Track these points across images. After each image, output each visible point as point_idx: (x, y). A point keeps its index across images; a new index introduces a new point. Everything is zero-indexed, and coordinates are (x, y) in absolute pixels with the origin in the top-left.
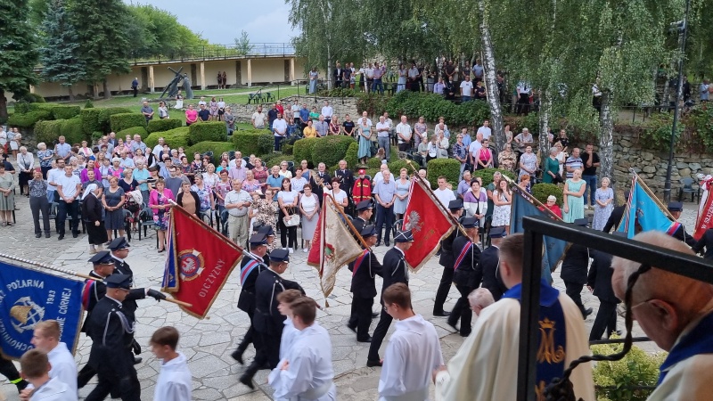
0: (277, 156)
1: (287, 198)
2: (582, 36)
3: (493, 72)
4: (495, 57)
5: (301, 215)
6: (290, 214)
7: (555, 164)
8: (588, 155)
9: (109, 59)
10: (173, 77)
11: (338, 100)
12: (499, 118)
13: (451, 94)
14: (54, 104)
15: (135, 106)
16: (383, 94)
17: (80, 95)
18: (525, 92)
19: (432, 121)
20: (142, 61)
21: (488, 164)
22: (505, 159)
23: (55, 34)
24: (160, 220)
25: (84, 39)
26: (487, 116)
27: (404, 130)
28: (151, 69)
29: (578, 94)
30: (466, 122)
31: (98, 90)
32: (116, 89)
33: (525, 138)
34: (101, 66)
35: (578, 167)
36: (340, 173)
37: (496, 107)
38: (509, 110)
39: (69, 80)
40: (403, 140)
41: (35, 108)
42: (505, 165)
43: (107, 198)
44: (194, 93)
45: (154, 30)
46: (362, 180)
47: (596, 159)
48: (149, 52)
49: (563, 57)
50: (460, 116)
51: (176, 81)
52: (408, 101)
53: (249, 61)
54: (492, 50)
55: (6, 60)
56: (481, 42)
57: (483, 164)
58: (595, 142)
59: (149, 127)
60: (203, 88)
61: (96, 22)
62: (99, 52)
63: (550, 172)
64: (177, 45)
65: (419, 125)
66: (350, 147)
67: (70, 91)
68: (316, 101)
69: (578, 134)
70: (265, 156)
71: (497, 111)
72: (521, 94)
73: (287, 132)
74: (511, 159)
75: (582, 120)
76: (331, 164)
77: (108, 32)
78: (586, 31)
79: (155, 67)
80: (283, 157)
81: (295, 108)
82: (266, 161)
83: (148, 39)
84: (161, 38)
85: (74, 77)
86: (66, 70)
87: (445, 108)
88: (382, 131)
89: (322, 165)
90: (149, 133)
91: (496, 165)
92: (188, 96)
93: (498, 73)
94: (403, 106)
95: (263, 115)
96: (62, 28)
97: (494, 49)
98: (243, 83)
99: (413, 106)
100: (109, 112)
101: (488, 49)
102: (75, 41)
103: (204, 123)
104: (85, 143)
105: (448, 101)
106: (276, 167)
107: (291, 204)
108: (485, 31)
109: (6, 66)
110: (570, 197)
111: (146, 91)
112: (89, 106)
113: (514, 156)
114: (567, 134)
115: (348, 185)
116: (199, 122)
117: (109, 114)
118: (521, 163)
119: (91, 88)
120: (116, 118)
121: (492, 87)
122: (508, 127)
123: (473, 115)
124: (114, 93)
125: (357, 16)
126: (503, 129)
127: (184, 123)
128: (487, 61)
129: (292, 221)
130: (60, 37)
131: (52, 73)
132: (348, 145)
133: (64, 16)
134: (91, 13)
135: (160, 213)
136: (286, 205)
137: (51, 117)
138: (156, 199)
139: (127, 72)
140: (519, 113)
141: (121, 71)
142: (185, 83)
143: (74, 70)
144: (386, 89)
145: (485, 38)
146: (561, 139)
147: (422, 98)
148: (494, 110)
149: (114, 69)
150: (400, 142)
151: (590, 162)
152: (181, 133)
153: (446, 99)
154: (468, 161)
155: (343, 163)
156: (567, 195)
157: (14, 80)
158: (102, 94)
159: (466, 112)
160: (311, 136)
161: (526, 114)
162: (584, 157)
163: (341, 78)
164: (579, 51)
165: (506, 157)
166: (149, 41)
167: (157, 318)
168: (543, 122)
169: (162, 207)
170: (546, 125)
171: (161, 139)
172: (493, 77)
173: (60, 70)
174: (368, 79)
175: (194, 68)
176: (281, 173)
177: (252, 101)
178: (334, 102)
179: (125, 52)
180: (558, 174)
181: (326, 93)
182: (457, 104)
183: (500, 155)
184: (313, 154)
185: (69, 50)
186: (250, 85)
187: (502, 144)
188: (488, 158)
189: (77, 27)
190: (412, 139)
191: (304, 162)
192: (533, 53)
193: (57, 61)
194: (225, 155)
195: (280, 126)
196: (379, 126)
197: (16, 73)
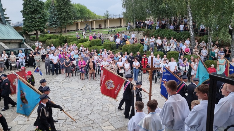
0: (117, 50)
1: (120, 64)
2: (225, 8)
3: (191, 22)
4: (192, 16)
5: (125, 70)
6: (121, 69)
7: (214, 53)
8: (227, 50)
9: (67, 21)
10: (85, 26)
11: (137, 32)
12: (193, 37)
13: (176, 29)
14: (51, 35)
15: (74, 35)
16: (152, 30)
17: (58, 32)
18: (203, 28)
19: (169, 39)
20: (76, 21)
21: (188, 53)
22: (195, 52)
23: (52, 13)
24: (81, 70)
25: (60, 15)
26: (189, 37)
27: (159, 42)
28: (79, 23)
29: (223, 29)
30: (181, 39)
31: (64, 30)
32: (69, 30)
33: (203, 44)
34: (64, 23)
35: (222, 54)
36: (137, 56)
37: (192, 33)
38: (197, 34)
39: (55, 27)
40: (159, 45)
41: (46, 36)
42: (195, 54)
43: (65, 63)
44: (92, 31)
45: (80, 11)
46: (145, 58)
47: (230, 52)
48: (78, 18)
49: (218, 16)
50: (179, 37)
51: (86, 27)
52: (161, 32)
53: (109, 20)
54: (191, 14)
55: (38, 21)
56: (187, 11)
57: (186, 53)
58: (229, 46)
59: (79, 41)
60: (94, 29)
61: (63, 9)
62: (64, 18)
63: (212, 56)
64: (86, 16)
65: (165, 40)
66: (141, 47)
67: (56, 31)
68: (130, 33)
69: (223, 43)
70: (113, 50)
71: (193, 35)
72: (201, 29)
73: (120, 43)
74: (197, 52)
75: (224, 38)
76: (134, 53)
77: (67, 12)
78: (227, 7)
79: (80, 23)
80: (119, 51)
81: (123, 35)
82: (114, 52)
83: (79, 14)
84: (82, 14)
85: (57, 26)
86: (55, 24)
87: (174, 34)
88: (151, 42)
89: (131, 53)
90: (78, 43)
91: (192, 54)
92: (90, 32)
93: (193, 22)
94: (159, 34)
95: (112, 37)
96: (54, 12)
97: (192, 13)
98: (107, 27)
99: (162, 34)
100: (67, 37)
101: (190, 14)
102: (57, 15)
103: (95, 40)
104: (60, 46)
105: (175, 32)
106: (117, 54)
107: (121, 66)
108: (189, 7)
109: (38, 23)
110: (220, 65)
111: (77, 30)
112: (61, 35)
113: (198, 51)
114: (219, 43)
115: (140, 60)
116: (93, 40)
117: (67, 38)
118: (201, 53)
119: (62, 30)
120: (69, 39)
121: (191, 27)
122: (196, 40)
123: (183, 36)
124: (68, 31)
125: (144, 4)
126: (195, 41)
127: (89, 40)
128: (189, 18)
129: (122, 71)
130: (53, 14)
131: (51, 25)
132: (140, 47)
133: (54, 8)
134: (62, 7)
135: (82, 68)
136: (120, 66)
137: (50, 38)
138: (80, 64)
139: (72, 24)
140: (200, 36)
141: (70, 24)
142: (89, 28)
143: (57, 24)
144: (153, 28)
145: (189, 10)
146: (216, 45)
147: (166, 31)
148: (192, 35)
149: (68, 23)
150: (158, 46)
151: (227, 53)
152: (88, 43)
153: (174, 31)
154: (182, 52)
155: (138, 53)
156: (219, 64)
157: (40, 28)
158: (65, 31)
159: (181, 35)
160: (128, 44)
161: (203, 36)
162: (225, 51)
163: (138, 25)
164: (224, 13)
165: (196, 51)
166: (79, 15)
167: (80, 100)
168: (209, 39)
169: (82, 66)
170: (211, 40)
171: (82, 45)
172: (191, 23)
173: (53, 24)
174: (147, 25)
175: (92, 22)
176: (118, 56)
177: (109, 33)
178: (135, 33)
179: (71, 18)
180: (215, 57)
181: (133, 30)
182: (178, 32)
183: (193, 50)
184: (129, 50)
185: (56, 18)
186: (109, 28)
187: (194, 46)
188: (188, 51)
189: (58, 11)
190: (162, 45)
191: (126, 52)
192: (206, 15)
193: (52, 22)
194: (101, 50)
195: (118, 41)
196: (151, 40)
197: (41, 25)
